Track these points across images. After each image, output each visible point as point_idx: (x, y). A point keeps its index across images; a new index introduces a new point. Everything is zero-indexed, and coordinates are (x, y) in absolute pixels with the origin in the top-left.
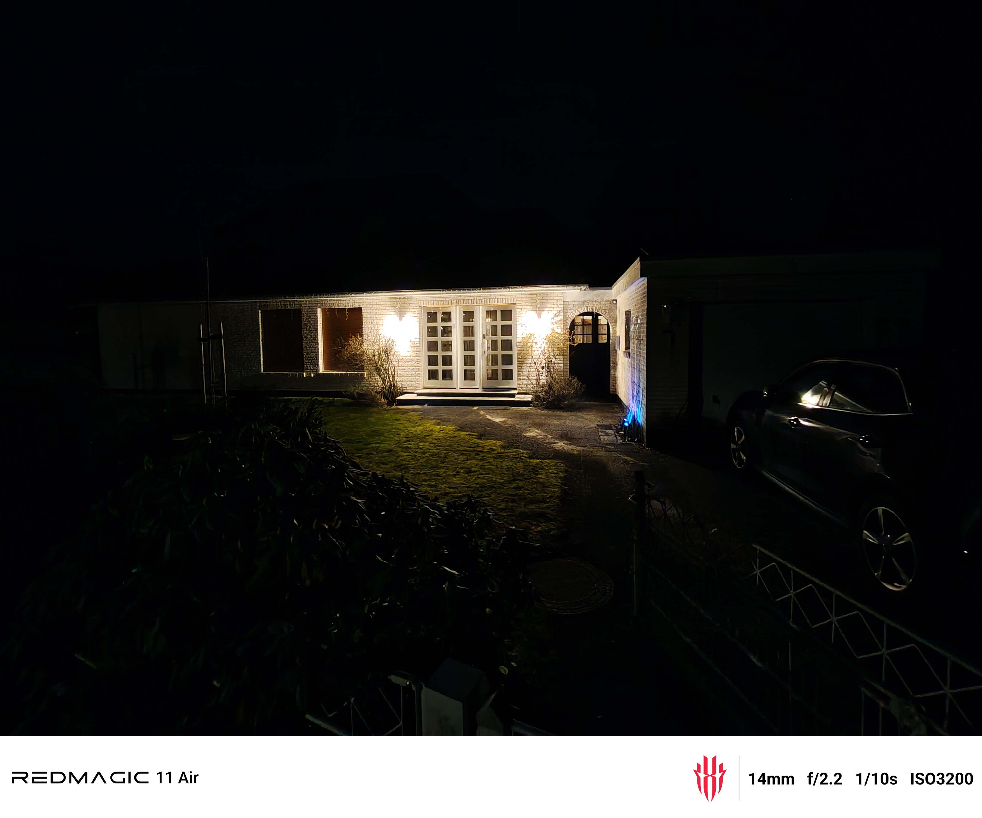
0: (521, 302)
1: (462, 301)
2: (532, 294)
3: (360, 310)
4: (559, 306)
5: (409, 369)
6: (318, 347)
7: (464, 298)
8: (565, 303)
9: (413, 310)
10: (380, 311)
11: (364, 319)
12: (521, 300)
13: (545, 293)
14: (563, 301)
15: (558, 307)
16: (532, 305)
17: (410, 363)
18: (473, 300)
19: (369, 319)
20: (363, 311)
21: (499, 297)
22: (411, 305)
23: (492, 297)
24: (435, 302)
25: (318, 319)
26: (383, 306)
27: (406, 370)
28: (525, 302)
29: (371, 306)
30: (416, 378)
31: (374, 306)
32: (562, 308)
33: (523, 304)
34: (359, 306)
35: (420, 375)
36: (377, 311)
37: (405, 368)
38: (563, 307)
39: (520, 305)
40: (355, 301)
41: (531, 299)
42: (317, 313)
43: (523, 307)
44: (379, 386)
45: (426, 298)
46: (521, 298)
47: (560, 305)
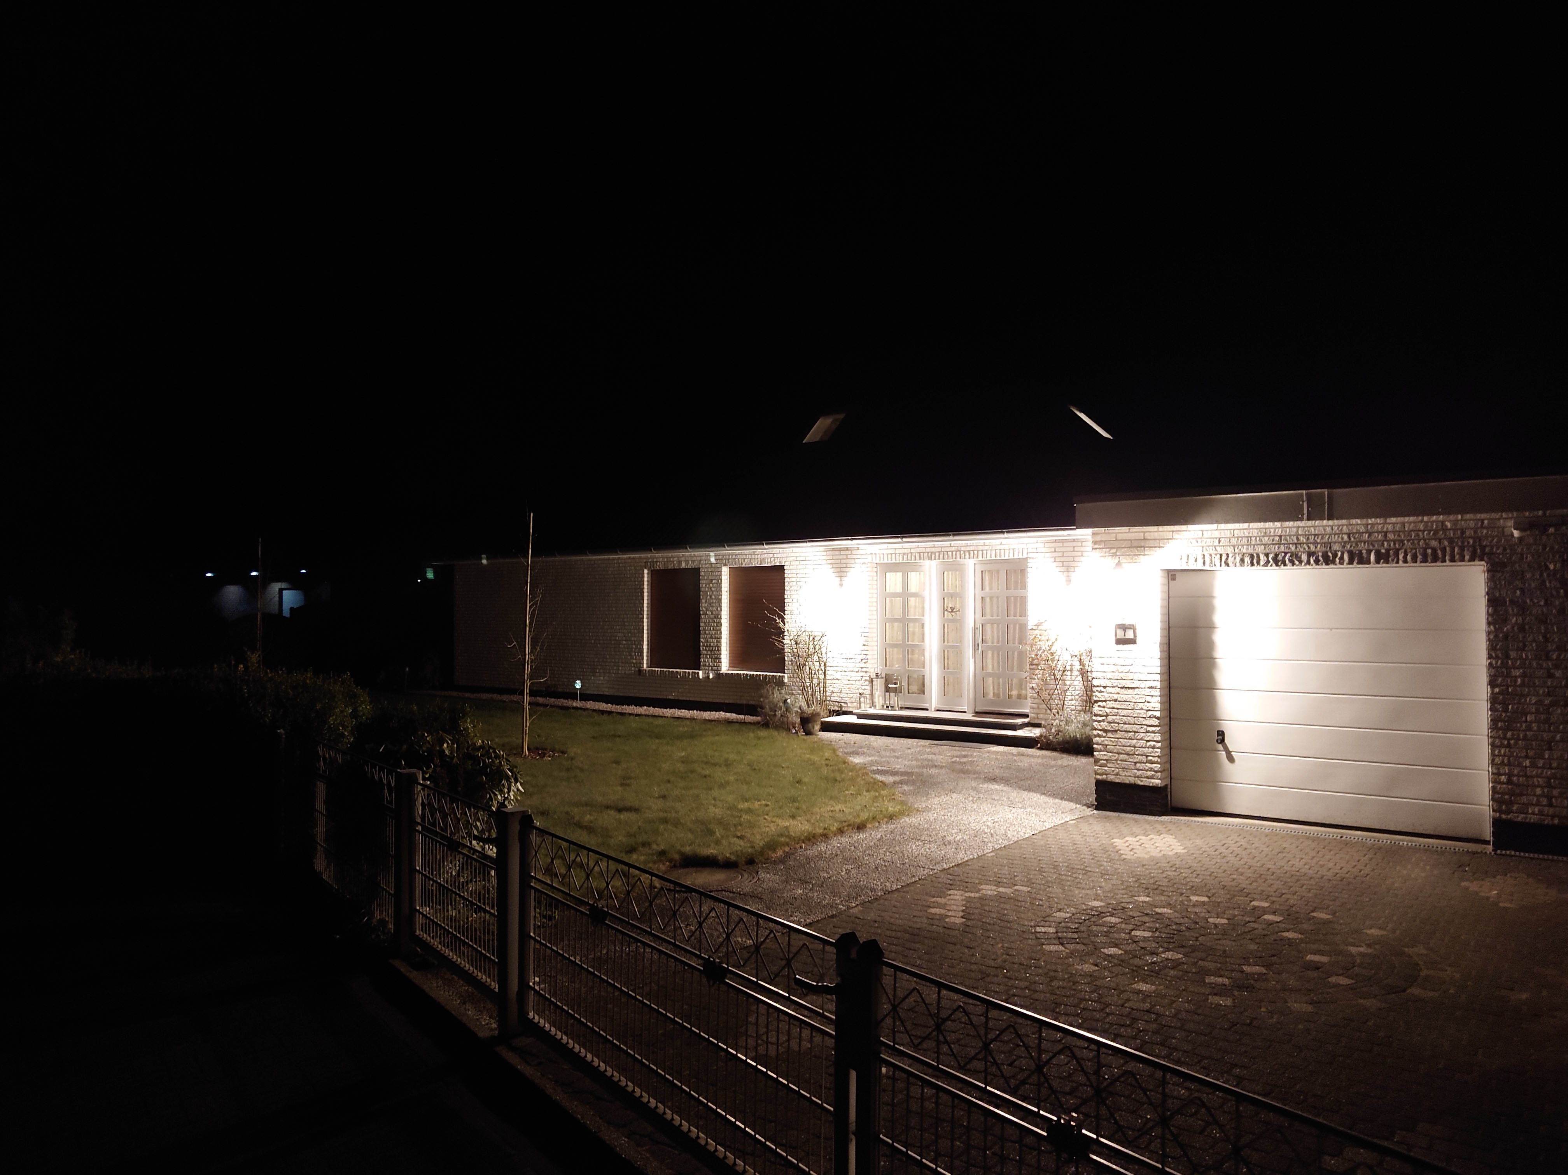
0: (1036, 556)
1: (937, 554)
2: (1056, 542)
3: (781, 568)
6: (720, 630)
7: (939, 549)
9: (860, 569)
10: (811, 571)
11: (786, 584)
12: (1037, 552)
16: (1055, 561)
18: (954, 553)
19: (794, 584)
20: (786, 571)
21: (998, 547)
22: (857, 561)
23: (986, 548)
24: (893, 555)
25: (723, 585)
26: (816, 563)
28: (1044, 555)
29: (797, 563)
30: (863, 688)
31: (802, 563)
34: (780, 562)
36: (806, 571)
39: (1038, 561)
40: (775, 556)
41: (1054, 550)
42: (721, 575)
43: (1041, 564)
45: (880, 550)
46: (1036, 550)
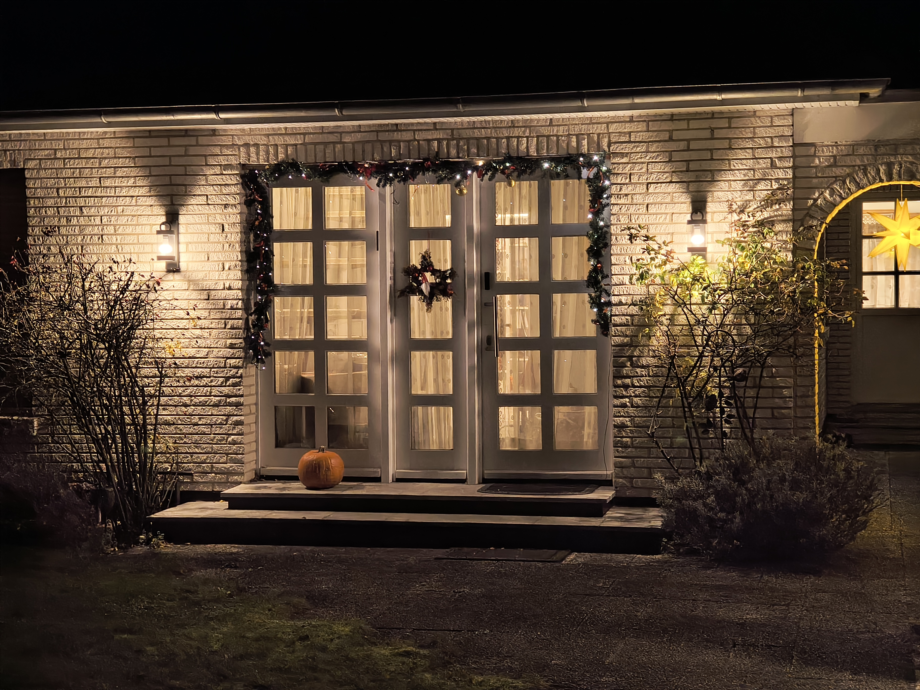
0: (627, 148)
2: (672, 118)
4: (778, 163)
5: (203, 404)
8: (800, 151)
9: (219, 180)
10: (94, 182)
11: (31, 213)
12: (630, 142)
13: (721, 113)
14: (794, 145)
15: (773, 166)
16: (670, 161)
17: (205, 381)
19: (51, 212)
20: (30, 184)
22: (211, 161)
26: (105, 163)
27: (190, 410)
28: (643, 148)
30: (230, 439)
31: (71, 164)
32: (790, 172)
33: (635, 158)
34: (13, 162)
35: (244, 429)
36: (83, 183)
37: (186, 400)
38: (794, 168)
39: (625, 160)
41: (666, 136)
43: (637, 167)
44: (85, 470)
45: (268, 135)
46: (630, 133)
47: (780, 158)
